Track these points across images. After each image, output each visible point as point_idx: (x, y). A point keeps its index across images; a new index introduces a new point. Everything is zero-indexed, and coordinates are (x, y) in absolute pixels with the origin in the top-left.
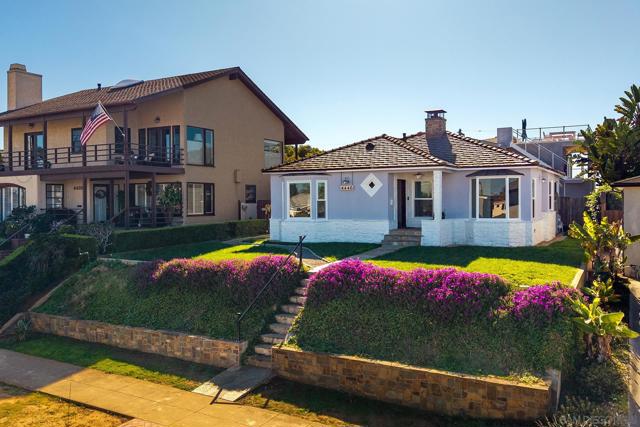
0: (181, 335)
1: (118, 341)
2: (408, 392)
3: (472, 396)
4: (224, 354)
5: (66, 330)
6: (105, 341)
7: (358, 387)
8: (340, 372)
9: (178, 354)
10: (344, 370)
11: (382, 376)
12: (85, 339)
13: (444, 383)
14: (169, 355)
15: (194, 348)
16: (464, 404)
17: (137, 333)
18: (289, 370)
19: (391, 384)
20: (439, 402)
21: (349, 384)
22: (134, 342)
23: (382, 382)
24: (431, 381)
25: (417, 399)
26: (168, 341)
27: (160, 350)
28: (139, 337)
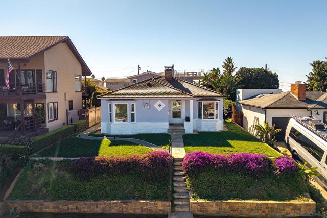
0: (134, 202)
1: (86, 210)
2: (260, 212)
3: (287, 210)
4: (162, 208)
5: (41, 209)
6: (75, 211)
7: (237, 213)
8: (227, 208)
9: (132, 212)
10: (229, 207)
11: (248, 207)
12: (59, 211)
13: (276, 206)
14: (125, 213)
15: (142, 208)
16: (283, 213)
17: (100, 204)
18: (201, 210)
19: (252, 210)
20: (274, 214)
21: (232, 213)
22: (98, 209)
23: (248, 210)
24: (270, 206)
25: (264, 214)
26: (124, 206)
27: (118, 211)
28: (102, 206)
